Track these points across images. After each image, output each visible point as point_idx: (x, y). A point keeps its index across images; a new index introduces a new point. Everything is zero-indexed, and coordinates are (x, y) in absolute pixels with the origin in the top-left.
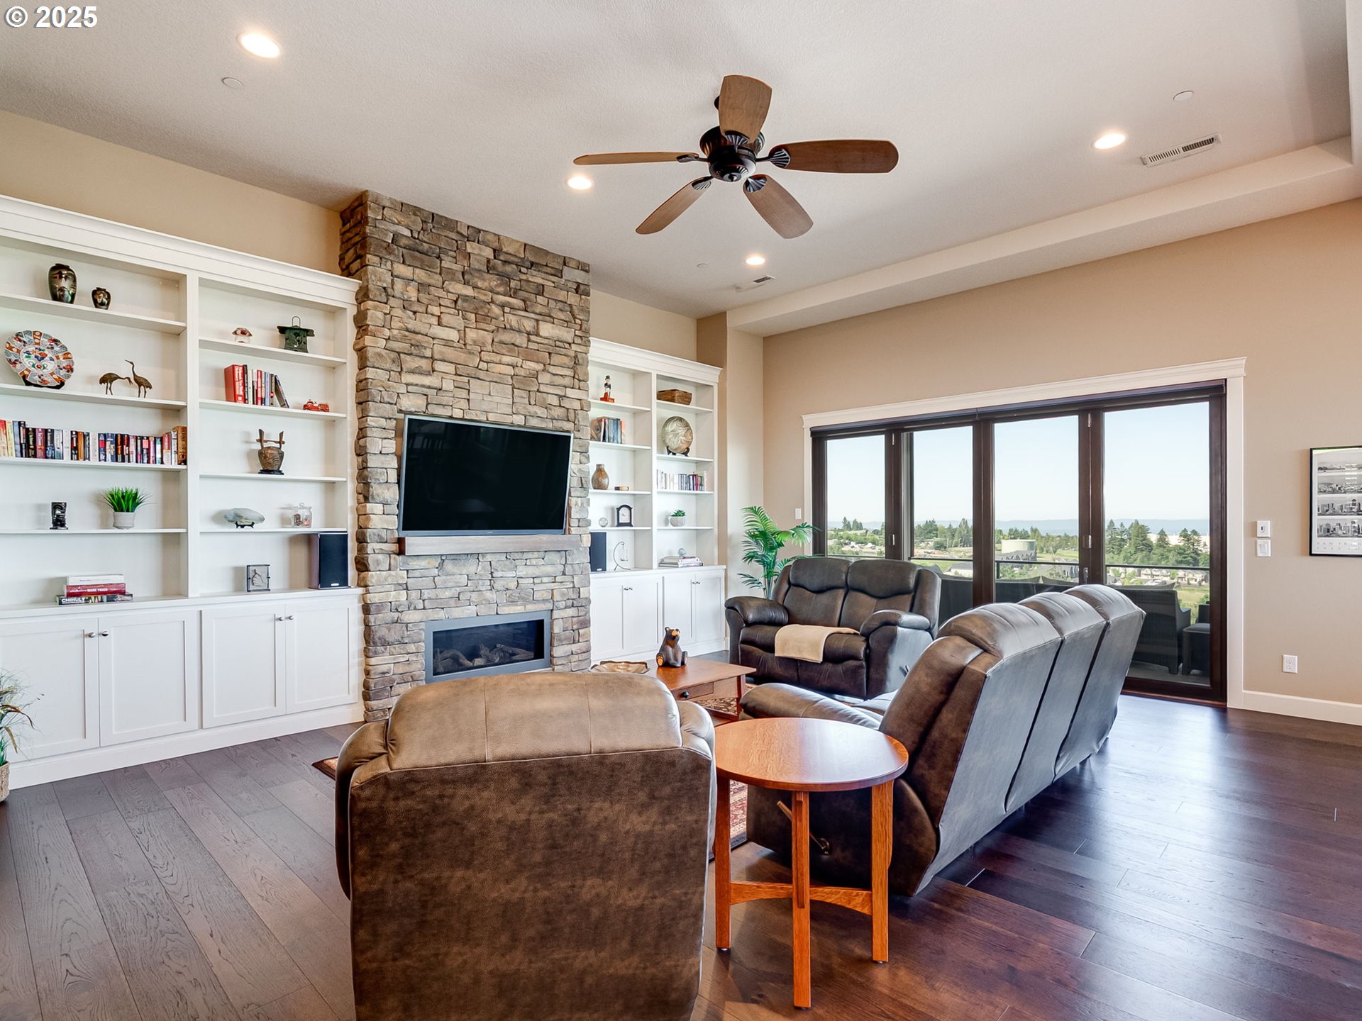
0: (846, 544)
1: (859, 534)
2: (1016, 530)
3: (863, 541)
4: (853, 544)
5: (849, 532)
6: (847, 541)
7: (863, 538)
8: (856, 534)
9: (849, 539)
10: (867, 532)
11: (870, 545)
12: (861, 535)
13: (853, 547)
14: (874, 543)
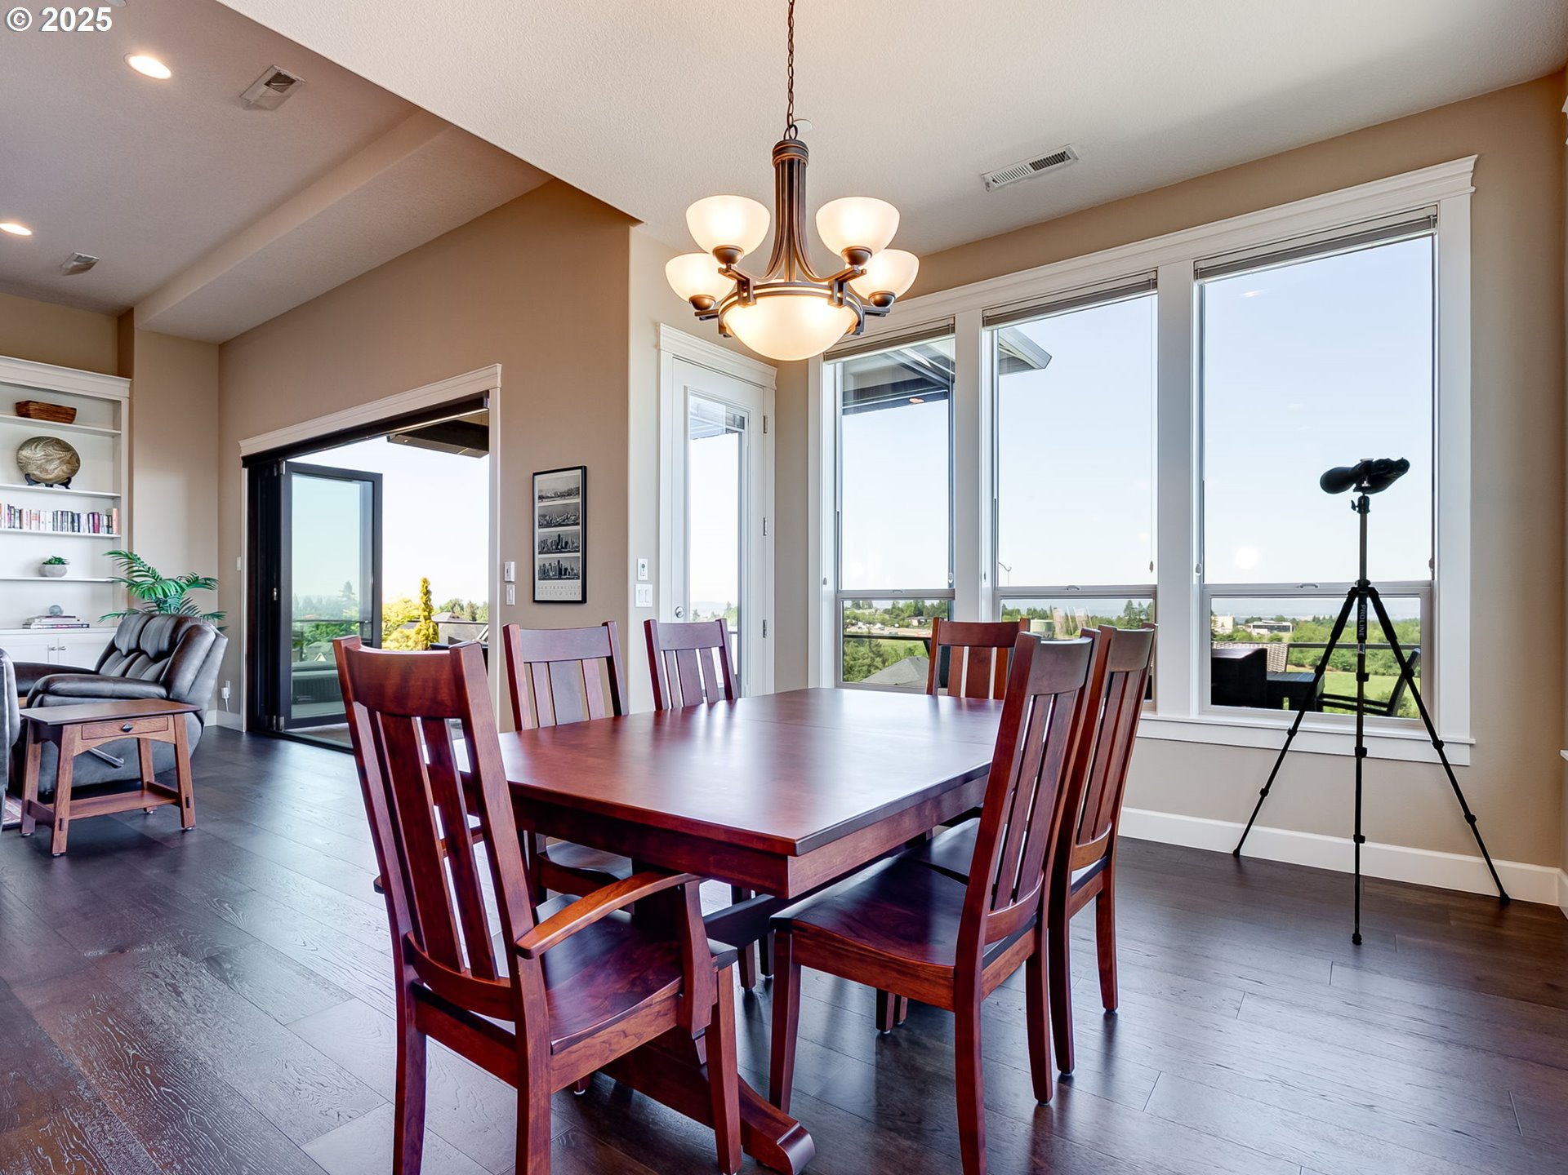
0: (853, 625)
1: (867, 614)
2: (1035, 610)
3: (871, 620)
4: (860, 624)
5: (856, 611)
6: (854, 621)
7: (871, 617)
8: (864, 613)
9: (856, 618)
10: (876, 611)
11: (879, 625)
12: (870, 614)
13: (860, 628)
14: (883, 623)
